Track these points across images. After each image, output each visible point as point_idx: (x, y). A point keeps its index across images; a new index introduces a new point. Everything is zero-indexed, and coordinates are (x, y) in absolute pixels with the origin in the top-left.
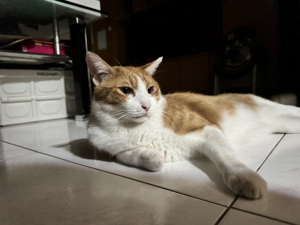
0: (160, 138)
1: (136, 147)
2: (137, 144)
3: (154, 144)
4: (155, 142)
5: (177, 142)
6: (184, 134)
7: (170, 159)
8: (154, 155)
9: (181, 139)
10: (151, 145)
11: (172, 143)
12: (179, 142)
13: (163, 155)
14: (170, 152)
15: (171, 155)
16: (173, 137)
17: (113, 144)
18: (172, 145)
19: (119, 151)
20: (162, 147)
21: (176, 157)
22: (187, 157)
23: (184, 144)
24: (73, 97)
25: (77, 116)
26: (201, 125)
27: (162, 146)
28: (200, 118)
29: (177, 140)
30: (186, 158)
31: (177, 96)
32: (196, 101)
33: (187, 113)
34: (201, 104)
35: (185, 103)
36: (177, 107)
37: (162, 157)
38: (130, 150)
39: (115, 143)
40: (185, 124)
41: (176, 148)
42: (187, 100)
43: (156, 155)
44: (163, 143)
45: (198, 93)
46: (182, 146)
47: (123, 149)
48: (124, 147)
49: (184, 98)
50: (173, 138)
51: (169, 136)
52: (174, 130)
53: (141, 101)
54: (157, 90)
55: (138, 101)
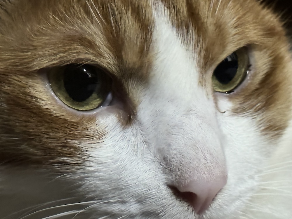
53: (165, 159)
54: (271, 68)
55: (150, 157)
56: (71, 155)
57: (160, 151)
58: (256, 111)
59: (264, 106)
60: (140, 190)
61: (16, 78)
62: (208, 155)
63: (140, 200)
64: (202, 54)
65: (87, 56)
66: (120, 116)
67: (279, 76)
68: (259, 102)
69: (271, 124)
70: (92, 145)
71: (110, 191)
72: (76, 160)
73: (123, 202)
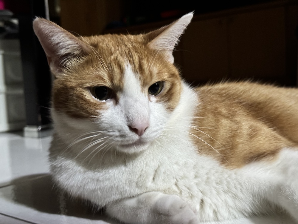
0: (192, 174)
1: (144, 191)
2: (146, 188)
3: (180, 187)
4: (181, 183)
5: (225, 182)
6: (239, 166)
7: (211, 215)
8: (181, 208)
9: (234, 176)
10: (175, 188)
11: (215, 185)
12: (228, 182)
13: (198, 207)
14: (212, 202)
15: (214, 207)
16: (216, 172)
17: (98, 187)
18: (215, 188)
19: (112, 200)
20: (196, 192)
21: (223, 212)
22: (245, 212)
23: (239, 187)
24: (20, 91)
25: (27, 129)
26: (272, 148)
27: (196, 190)
28: (271, 134)
29: (226, 179)
30: (242, 212)
31: (223, 89)
32: (262, 99)
33: (243, 124)
34: (272, 106)
35: (240, 103)
36: (224, 111)
37: (195, 211)
38: (133, 196)
39: (102, 185)
40: (240, 146)
41: (223, 193)
42: (243, 97)
43: (185, 207)
44: (197, 184)
45: (267, 84)
46: (234, 189)
47: (118, 196)
48: (121, 193)
49: (238, 93)
50: (217, 175)
51: (210, 171)
52: (219, 159)
53: (127, 117)
54: (171, 87)
55: (123, 116)
56: (96, 115)
57: (126, 114)
58: (165, 102)
59: (167, 100)
60: (119, 128)
61: (79, 89)
62: (142, 116)
63: (119, 131)
64: (142, 81)
65: (101, 83)
66: (114, 103)
67: (174, 90)
68: (166, 99)
69: (169, 107)
70: (104, 112)
71: (109, 128)
72: (98, 117)
73: (114, 131)
